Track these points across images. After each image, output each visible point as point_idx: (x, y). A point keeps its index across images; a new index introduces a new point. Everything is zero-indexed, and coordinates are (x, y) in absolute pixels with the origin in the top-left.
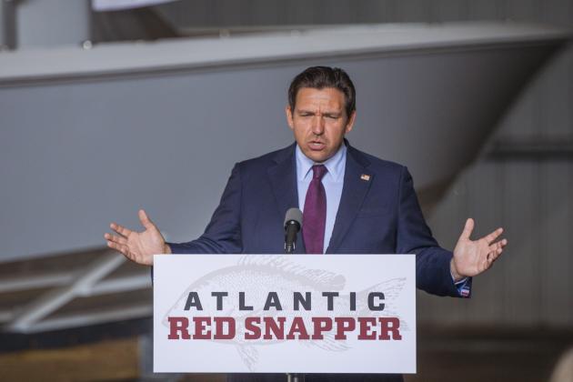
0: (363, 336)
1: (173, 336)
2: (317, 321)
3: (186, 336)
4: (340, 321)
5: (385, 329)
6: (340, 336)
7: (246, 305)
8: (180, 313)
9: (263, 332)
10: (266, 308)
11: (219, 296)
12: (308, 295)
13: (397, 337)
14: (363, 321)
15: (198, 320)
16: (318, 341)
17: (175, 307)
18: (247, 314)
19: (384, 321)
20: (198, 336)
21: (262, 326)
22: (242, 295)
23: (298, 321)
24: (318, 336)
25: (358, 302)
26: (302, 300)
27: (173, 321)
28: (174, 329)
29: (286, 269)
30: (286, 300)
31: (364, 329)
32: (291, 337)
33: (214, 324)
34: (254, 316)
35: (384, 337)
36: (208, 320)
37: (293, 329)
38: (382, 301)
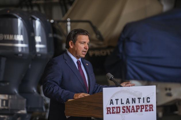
0: (146, 111)
1: (108, 113)
2: (137, 106)
3: (110, 113)
4: (141, 106)
5: (150, 108)
6: (141, 111)
7: (122, 103)
8: (109, 106)
9: (126, 111)
10: (126, 103)
11: (117, 100)
12: (135, 98)
13: (153, 110)
14: (146, 106)
15: (113, 108)
16: (137, 113)
17: (108, 104)
18: (123, 105)
19: (150, 105)
20: (113, 113)
21: (126, 109)
22: (121, 99)
23: (133, 107)
24: (137, 111)
25: (145, 101)
26: (134, 100)
27: (107, 108)
28: (108, 111)
29: (130, 91)
30: (130, 101)
31: (146, 108)
32: (132, 112)
33: (116, 109)
34: (124, 106)
35: (150, 110)
36: (114, 107)
37: (132, 110)
38: (149, 100)
